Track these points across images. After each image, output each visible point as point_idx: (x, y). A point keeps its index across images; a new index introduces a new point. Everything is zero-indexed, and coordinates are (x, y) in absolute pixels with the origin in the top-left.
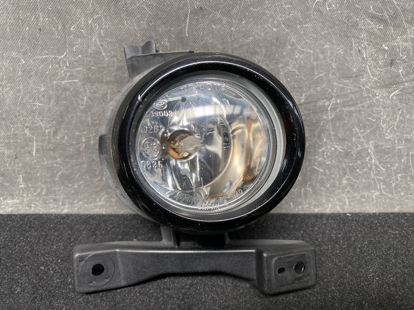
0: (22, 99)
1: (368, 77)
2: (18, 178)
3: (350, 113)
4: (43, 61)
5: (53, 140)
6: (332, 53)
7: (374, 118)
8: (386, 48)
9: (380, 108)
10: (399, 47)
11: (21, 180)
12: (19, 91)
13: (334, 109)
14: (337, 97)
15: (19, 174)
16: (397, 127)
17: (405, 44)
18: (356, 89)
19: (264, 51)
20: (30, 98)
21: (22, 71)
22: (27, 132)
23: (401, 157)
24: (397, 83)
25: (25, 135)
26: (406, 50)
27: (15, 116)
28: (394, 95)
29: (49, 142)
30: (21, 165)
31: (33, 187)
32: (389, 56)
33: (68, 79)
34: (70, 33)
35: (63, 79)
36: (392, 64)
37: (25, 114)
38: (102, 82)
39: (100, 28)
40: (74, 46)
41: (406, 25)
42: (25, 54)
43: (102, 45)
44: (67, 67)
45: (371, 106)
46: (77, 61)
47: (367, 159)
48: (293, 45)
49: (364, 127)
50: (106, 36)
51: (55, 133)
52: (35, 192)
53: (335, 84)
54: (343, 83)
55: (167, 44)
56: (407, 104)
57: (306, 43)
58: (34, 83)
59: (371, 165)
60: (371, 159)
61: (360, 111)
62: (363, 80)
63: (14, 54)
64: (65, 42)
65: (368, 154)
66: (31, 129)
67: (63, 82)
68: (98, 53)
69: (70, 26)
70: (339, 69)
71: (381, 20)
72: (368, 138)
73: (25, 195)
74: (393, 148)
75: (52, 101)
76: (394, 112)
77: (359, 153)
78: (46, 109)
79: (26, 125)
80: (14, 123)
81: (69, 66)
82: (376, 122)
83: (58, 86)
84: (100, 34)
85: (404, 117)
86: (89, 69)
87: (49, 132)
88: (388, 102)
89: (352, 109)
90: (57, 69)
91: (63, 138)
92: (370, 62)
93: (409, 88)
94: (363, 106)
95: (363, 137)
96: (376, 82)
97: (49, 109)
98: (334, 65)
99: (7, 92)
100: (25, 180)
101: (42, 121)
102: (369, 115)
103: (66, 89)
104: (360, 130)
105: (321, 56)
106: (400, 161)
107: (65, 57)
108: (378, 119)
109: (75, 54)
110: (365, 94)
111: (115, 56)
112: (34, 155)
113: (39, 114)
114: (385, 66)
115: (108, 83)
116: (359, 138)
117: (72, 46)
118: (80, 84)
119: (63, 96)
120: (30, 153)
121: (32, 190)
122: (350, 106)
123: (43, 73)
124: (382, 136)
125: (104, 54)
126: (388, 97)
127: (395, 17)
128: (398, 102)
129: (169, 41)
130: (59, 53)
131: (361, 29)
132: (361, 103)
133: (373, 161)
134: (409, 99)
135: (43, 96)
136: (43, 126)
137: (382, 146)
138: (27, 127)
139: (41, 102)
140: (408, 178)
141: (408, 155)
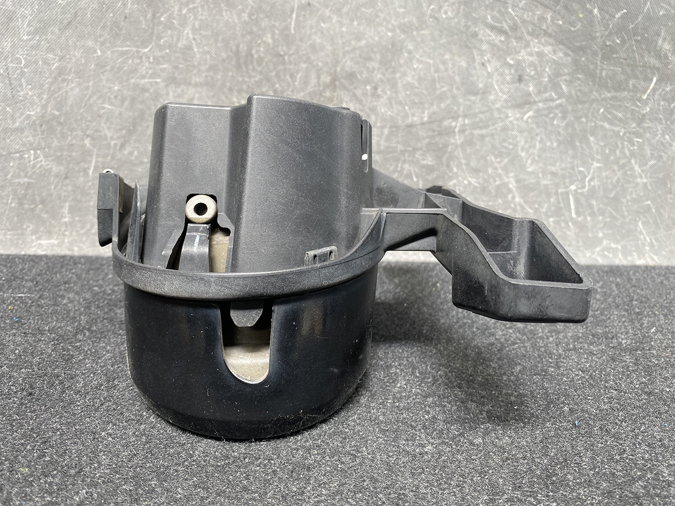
0: (89, 99)
1: (497, 94)
2: (62, 207)
3: (482, 137)
4: (123, 54)
5: (119, 156)
6: (454, 64)
7: (510, 144)
8: (511, 62)
9: (515, 133)
10: (525, 62)
11: (66, 210)
12: (87, 88)
13: (462, 131)
14: (465, 116)
15: (65, 201)
16: (539, 156)
17: (530, 58)
18: (485, 109)
19: (378, 57)
20: (99, 98)
21: (96, 65)
22: (87, 142)
23: (549, 195)
24: (529, 103)
25: (84, 146)
26: (532, 64)
27: (76, 121)
28: (529, 117)
29: (113, 158)
30: (70, 188)
31: (80, 221)
32: (516, 71)
33: (150, 77)
34: (160, 23)
35: (143, 77)
36: (520, 79)
37: (89, 118)
38: (190, 84)
39: (195, 19)
40: (162, 38)
41: (528, 38)
42: (102, 44)
43: (194, 39)
44: (150, 63)
45: (505, 129)
46: (162, 57)
47: (510, 197)
48: (410, 52)
49: (500, 155)
50: (201, 28)
51: (123, 146)
52: (82, 228)
53: (461, 100)
54: (470, 100)
55: (270, 41)
56: (546, 128)
57: (425, 52)
58: (108, 80)
59: (515, 204)
60: (514, 197)
61: (492, 135)
62: (492, 97)
63: (90, 43)
64: (152, 33)
65: (510, 191)
66: (93, 138)
67: (143, 81)
68: (189, 48)
69: (162, 15)
70: (463, 84)
71: (501, 31)
72: (506, 170)
73: (67, 233)
74: (538, 183)
75: (126, 104)
76: (532, 138)
77: (498, 188)
78: (117, 113)
79: (88, 132)
80: (72, 130)
81: (153, 63)
82: (513, 149)
83: (136, 86)
84: (194, 25)
85: (544, 144)
86: (176, 68)
87: (115, 145)
88: (523, 125)
89: (484, 132)
90: (138, 64)
91: (131, 153)
92: (496, 77)
93: (544, 109)
94: (496, 129)
95: (501, 168)
96: (506, 101)
97: (120, 114)
98: (457, 78)
99: (72, 89)
100: (72, 210)
101: (109, 128)
102: (504, 141)
103: (144, 90)
104: (496, 158)
105: (442, 67)
106: (549, 201)
107: (149, 51)
108: (515, 145)
109: (161, 48)
110: (496, 115)
111: (209, 53)
112: (91, 173)
113: (107, 120)
114: (513, 82)
115: (196, 85)
116: (496, 168)
117: (159, 37)
118: (162, 85)
119: (140, 99)
120: (85, 171)
121: (78, 225)
122: (481, 128)
123: (120, 68)
124: (523, 167)
125: (196, 50)
126: (522, 119)
127: (515, 28)
128: (534, 126)
129: (273, 38)
130: (144, 44)
131: (481, 41)
132: (493, 124)
133: (517, 200)
134: (546, 123)
135: (116, 97)
136: (109, 135)
137: (525, 180)
138: (88, 136)
139: (111, 104)
140: (563, 224)
141: (556, 193)
